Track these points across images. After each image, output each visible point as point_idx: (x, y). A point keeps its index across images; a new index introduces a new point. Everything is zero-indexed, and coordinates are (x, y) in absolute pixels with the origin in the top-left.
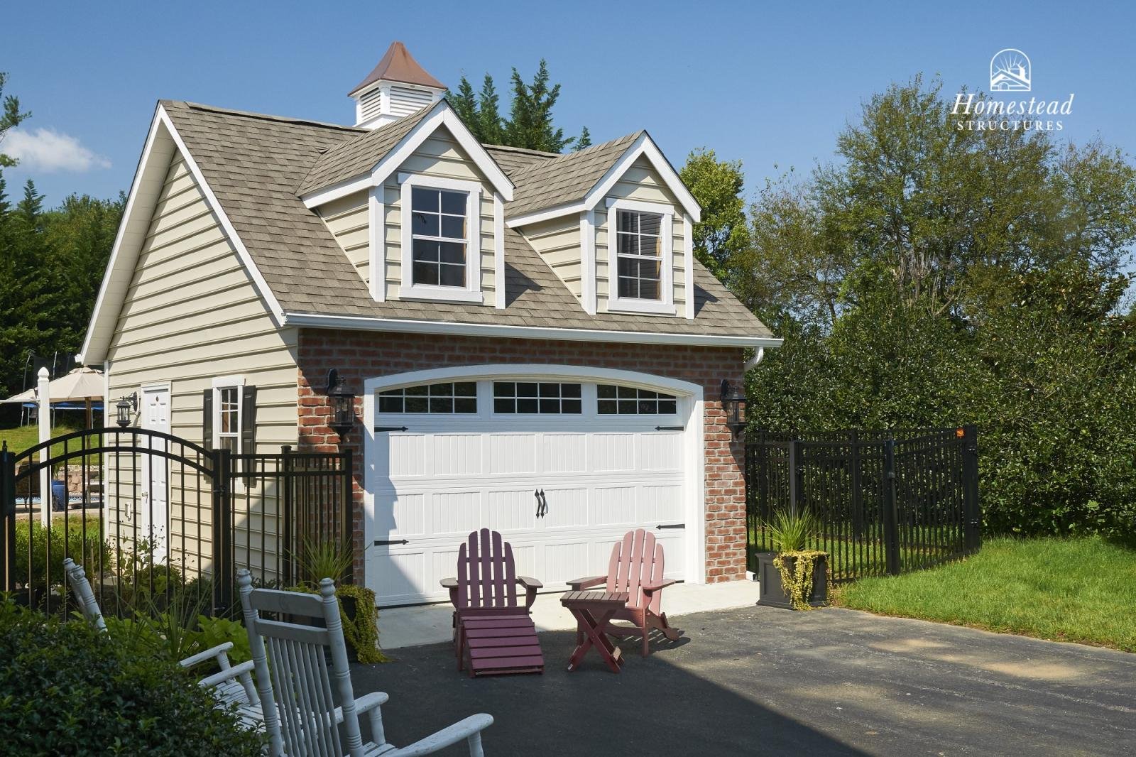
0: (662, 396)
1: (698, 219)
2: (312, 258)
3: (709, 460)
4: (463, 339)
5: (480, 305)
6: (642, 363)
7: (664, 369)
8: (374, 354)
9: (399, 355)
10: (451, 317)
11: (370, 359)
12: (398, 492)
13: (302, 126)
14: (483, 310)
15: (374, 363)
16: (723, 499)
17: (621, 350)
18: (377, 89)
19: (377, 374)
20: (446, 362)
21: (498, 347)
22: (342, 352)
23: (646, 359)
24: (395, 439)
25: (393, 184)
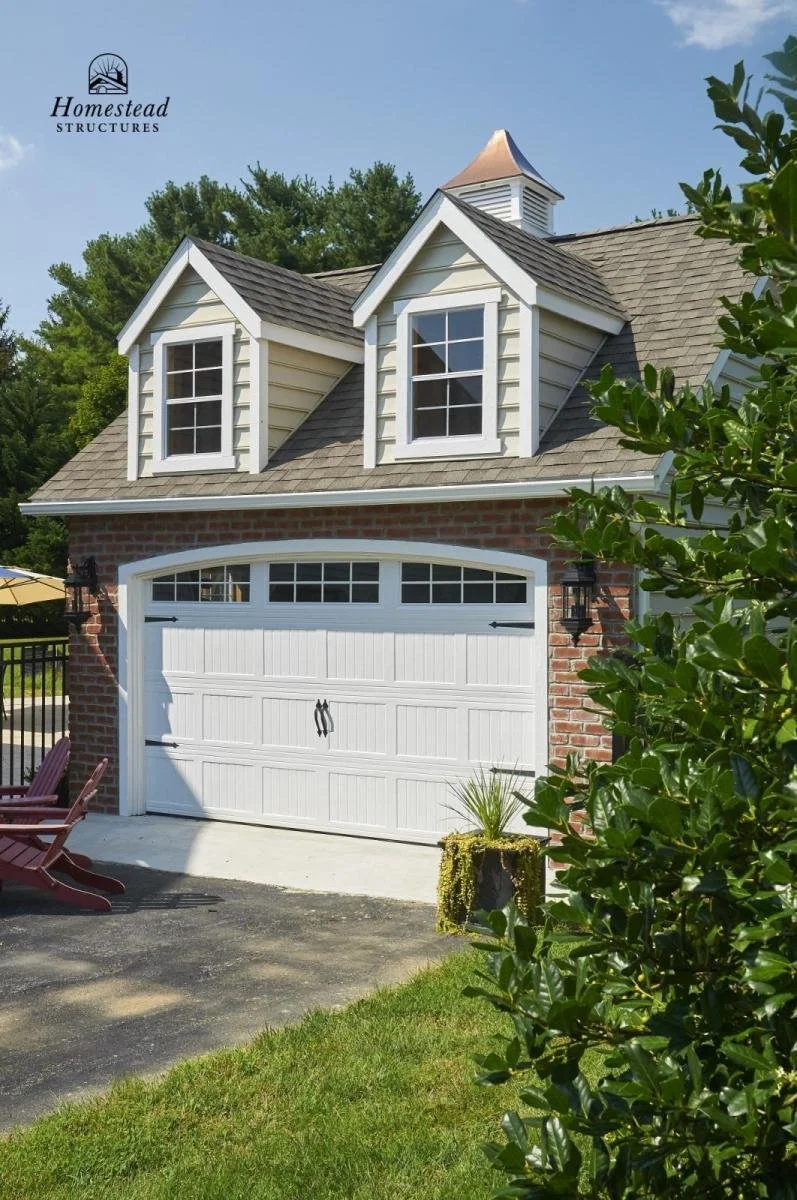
0: (501, 576)
1: (534, 300)
3: (558, 676)
4: (213, 514)
5: (233, 472)
6: (443, 530)
7: (481, 537)
8: (128, 538)
9: (149, 538)
11: (124, 543)
12: (172, 689)
15: (129, 548)
16: (583, 740)
17: (413, 514)
19: (130, 559)
20: (196, 543)
21: (252, 521)
22: (100, 538)
23: (451, 524)
25: (148, 347)
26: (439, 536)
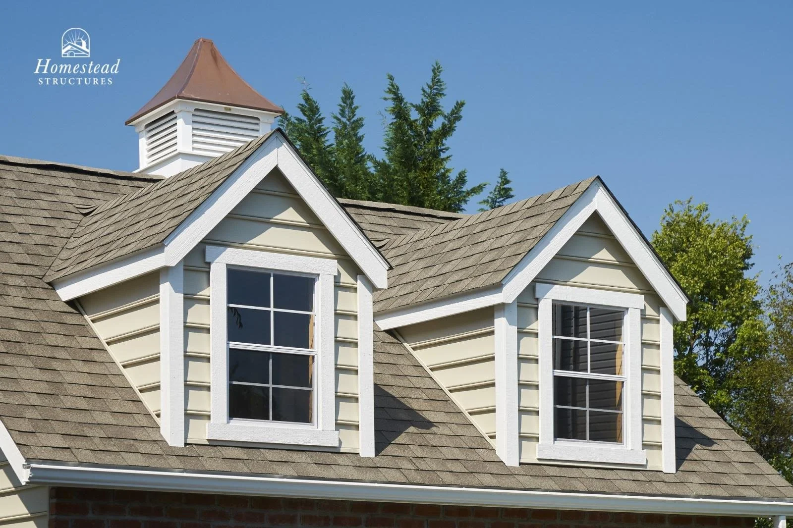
1: (682, 316)
2: (69, 378)
5: (335, 451)
10: (290, 470)
13: (53, 173)
14: (340, 459)
18: (173, 112)
25: (198, 263)
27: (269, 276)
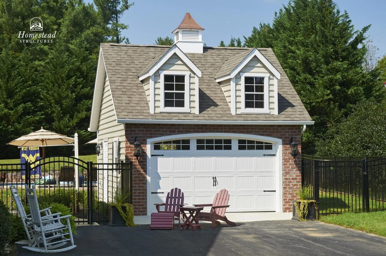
0: (265, 143)
1: (279, 78)
2: (134, 99)
3: (285, 167)
4: (183, 125)
5: (190, 113)
6: (255, 132)
7: (265, 133)
8: (150, 131)
9: (159, 131)
10: (177, 118)
11: (149, 132)
12: (161, 176)
13: (150, 48)
14: (190, 115)
15: (150, 134)
16: (291, 181)
17: (246, 127)
18: (178, 32)
19: (151, 137)
20: (176, 133)
21: (196, 127)
22: (139, 130)
23: (257, 130)
24: (160, 159)
25: (158, 74)
26: (253, 133)
27: (174, 76)
